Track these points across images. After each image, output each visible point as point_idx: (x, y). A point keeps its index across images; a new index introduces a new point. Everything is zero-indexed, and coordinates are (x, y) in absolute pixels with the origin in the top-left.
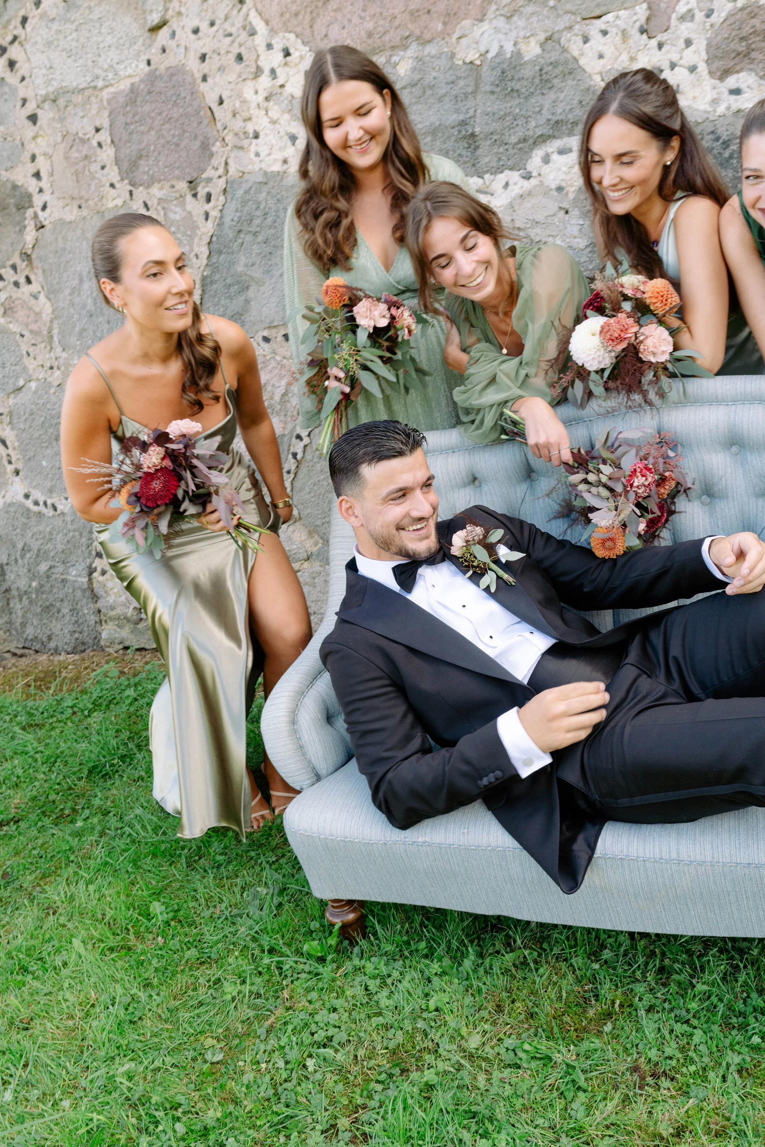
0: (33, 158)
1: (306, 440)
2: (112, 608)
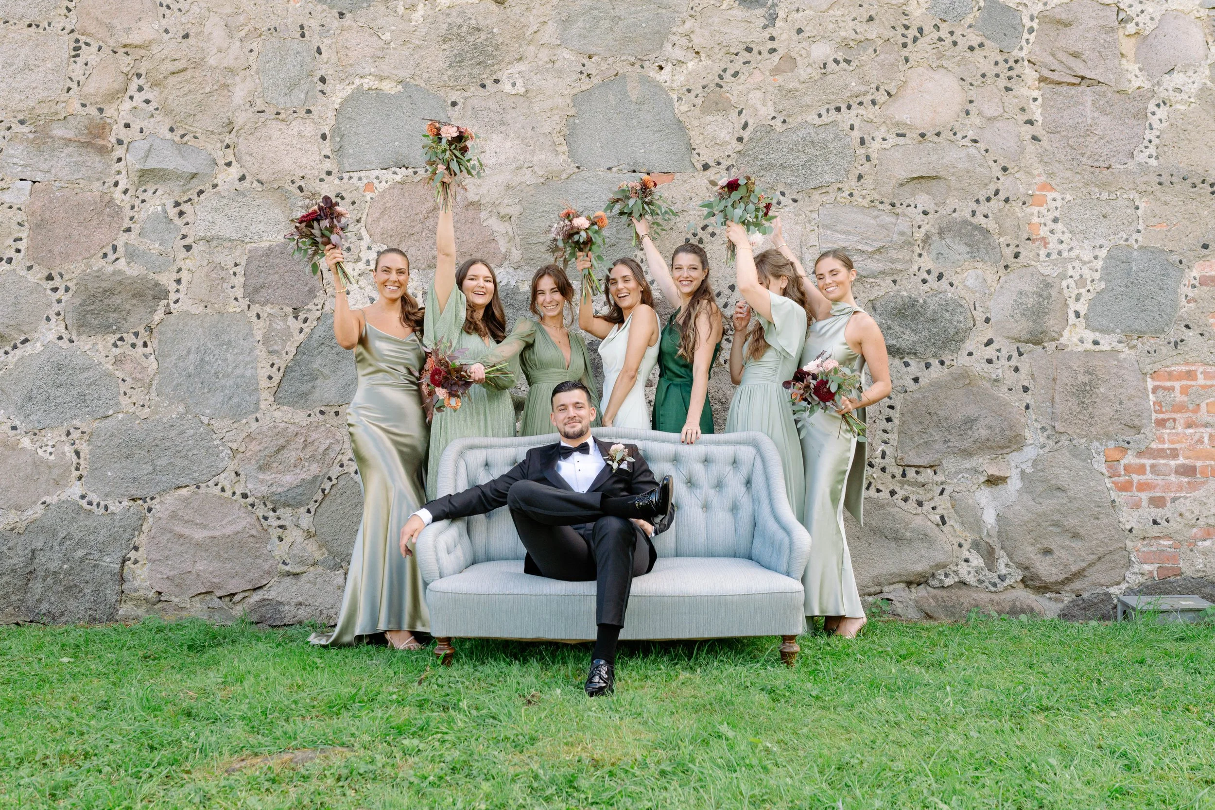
0: (179, 270)
1: (334, 481)
2: (136, 590)
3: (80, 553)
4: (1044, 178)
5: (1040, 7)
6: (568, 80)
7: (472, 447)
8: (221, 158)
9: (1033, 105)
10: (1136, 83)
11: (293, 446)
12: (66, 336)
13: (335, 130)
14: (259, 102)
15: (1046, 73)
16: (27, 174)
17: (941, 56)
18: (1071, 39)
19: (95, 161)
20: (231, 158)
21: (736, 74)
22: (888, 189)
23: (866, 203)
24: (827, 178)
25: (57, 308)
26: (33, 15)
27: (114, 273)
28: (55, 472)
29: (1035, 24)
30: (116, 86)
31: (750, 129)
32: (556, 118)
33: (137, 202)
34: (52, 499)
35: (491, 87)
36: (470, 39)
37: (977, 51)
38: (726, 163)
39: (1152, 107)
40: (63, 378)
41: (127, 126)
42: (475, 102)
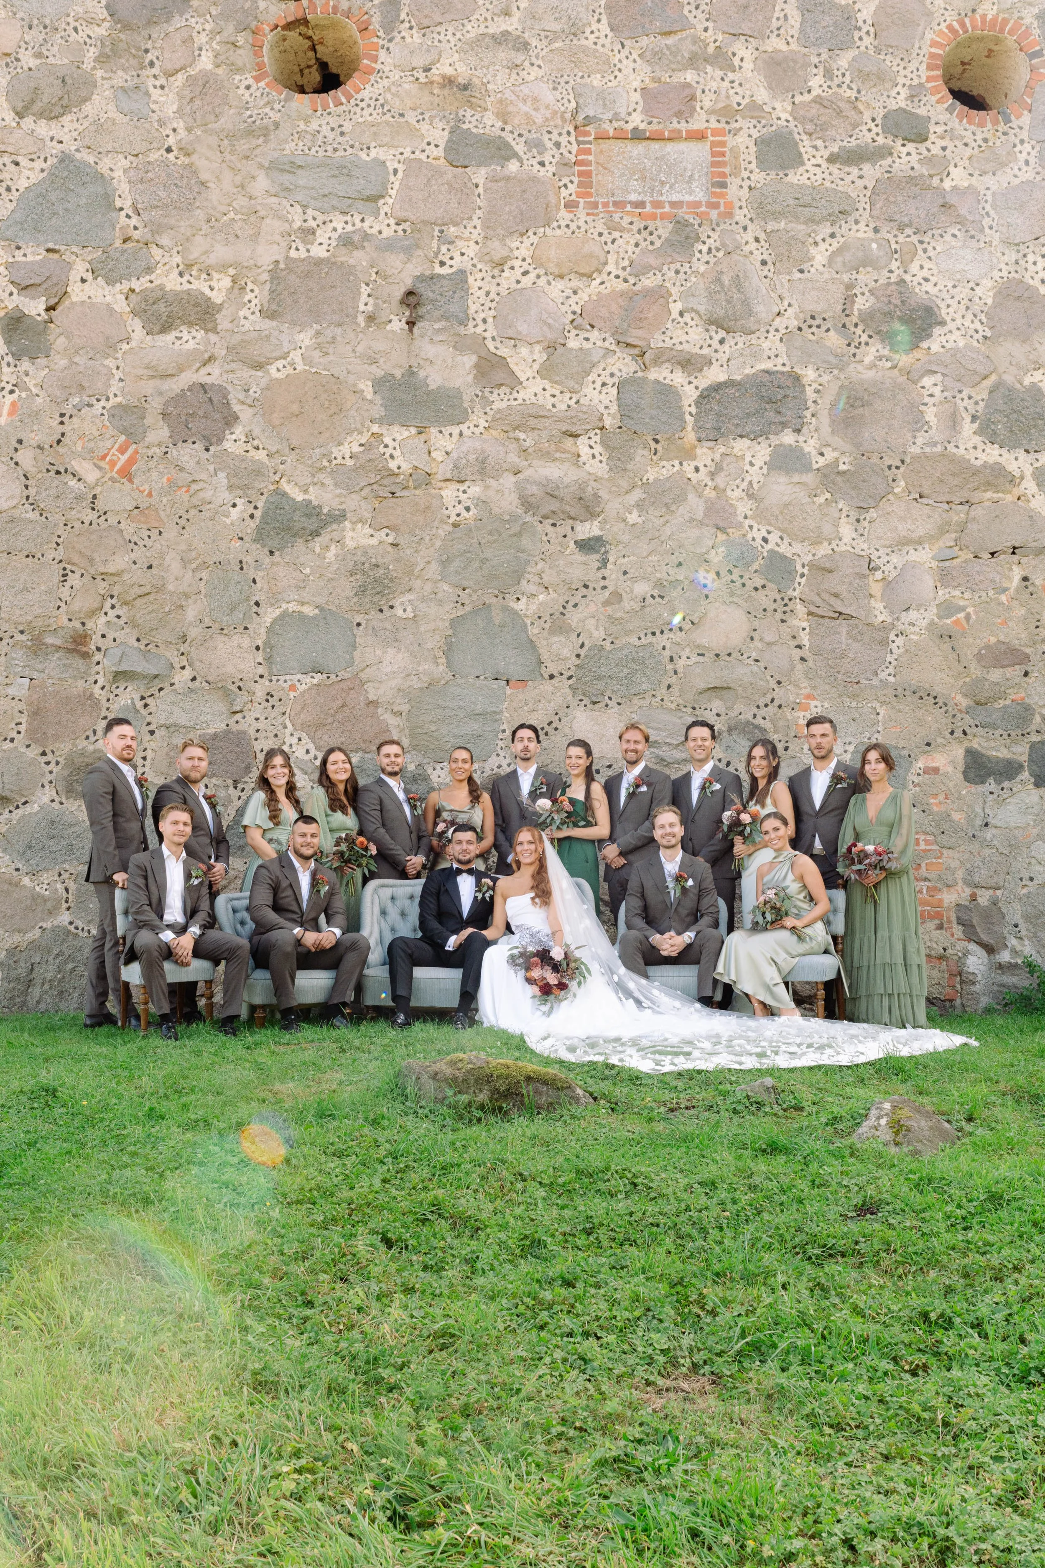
3: (70, 966)
4: (808, 690)
5: (810, 557)
6: (447, 608)
7: (382, 886)
8: (177, 662)
9: (802, 634)
10: (881, 618)
11: (233, 886)
12: (57, 799)
13: (267, 643)
14: (207, 620)
15: (813, 609)
16: (27, 672)
17: (732, 594)
18: (832, 583)
19: (79, 663)
20: (185, 663)
21: (575, 605)
22: (690, 696)
23: (673, 706)
24: (644, 686)
25: (49, 777)
26: (31, 548)
27: (95, 751)
28: (49, 905)
29: (806, 571)
30: (96, 605)
31: (586, 648)
32: (437, 637)
33: (112, 696)
34: (47, 925)
35: (387, 612)
36: (371, 573)
37: (761, 591)
38: (567, 674)
39: (892, 637)
40: (55, 832)
41: (103, 636)
42: (374, 623)
